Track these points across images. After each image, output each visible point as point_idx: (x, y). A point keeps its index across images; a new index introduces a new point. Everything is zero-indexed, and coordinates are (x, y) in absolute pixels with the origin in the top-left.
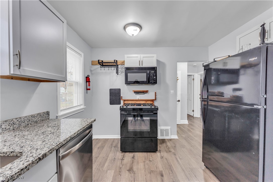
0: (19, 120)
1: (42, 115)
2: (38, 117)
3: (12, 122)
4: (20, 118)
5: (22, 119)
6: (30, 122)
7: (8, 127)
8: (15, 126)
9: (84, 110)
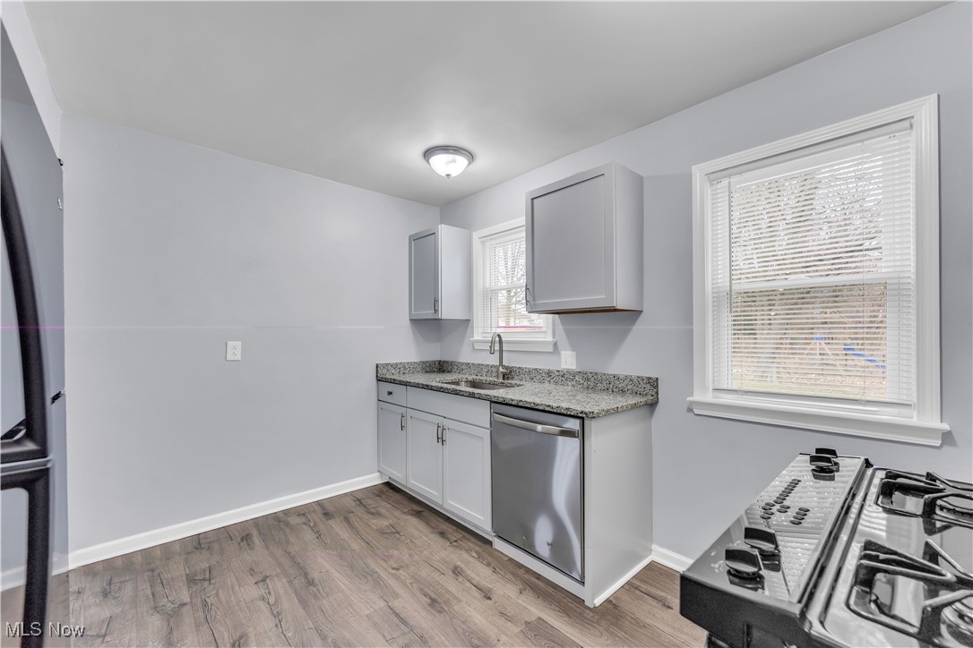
0: (596, 377)
1: (635, 380)
3: (586, 376)
4: (598, 374)
5: (600, 378)
6: (611, 386)
7: (581, 381)
8: (589, 383)
9: (938, 443)
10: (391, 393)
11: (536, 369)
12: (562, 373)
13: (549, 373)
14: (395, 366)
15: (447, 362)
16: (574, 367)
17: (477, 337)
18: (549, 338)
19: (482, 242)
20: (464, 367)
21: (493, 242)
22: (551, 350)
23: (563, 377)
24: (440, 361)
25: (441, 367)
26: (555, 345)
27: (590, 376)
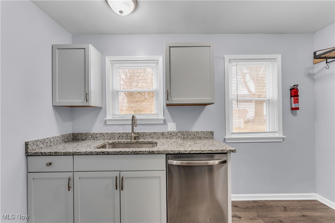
0: (188, 133)
1: (206, 133)
2: (202, 134)
3: (183, 133)
4: (188, 132)
5: (190, 133)
6: (195, 136)
7: (181, 136)
8: (185, 136)
9: (282, 141)
10: (50, 164)
11: (155, 133)
12: (170, 133)
13: (163, 134)
14: (43, 141)
15: (81, 134)
16: (175, 130)
17: (109, 117)
18: (161, 117)
19: (111, 64)
20: (98, 136)
21: (118, 65)
22: (163, 123)
23: (171, 135)
24: (73, 134)
25: (75, 138)
26: (165, 120)
27: (185, 133)
